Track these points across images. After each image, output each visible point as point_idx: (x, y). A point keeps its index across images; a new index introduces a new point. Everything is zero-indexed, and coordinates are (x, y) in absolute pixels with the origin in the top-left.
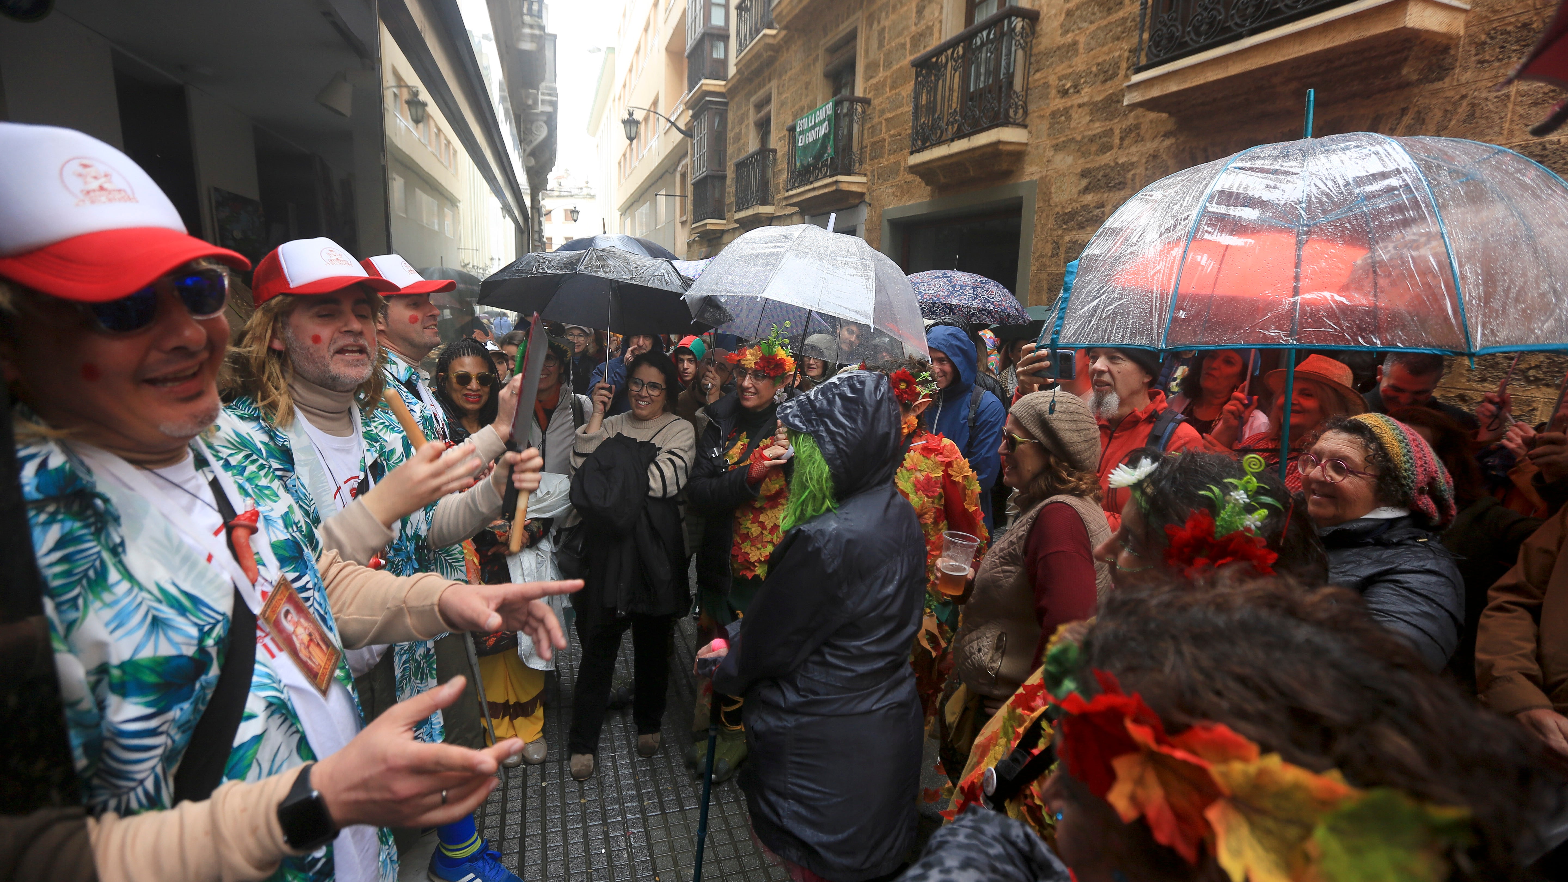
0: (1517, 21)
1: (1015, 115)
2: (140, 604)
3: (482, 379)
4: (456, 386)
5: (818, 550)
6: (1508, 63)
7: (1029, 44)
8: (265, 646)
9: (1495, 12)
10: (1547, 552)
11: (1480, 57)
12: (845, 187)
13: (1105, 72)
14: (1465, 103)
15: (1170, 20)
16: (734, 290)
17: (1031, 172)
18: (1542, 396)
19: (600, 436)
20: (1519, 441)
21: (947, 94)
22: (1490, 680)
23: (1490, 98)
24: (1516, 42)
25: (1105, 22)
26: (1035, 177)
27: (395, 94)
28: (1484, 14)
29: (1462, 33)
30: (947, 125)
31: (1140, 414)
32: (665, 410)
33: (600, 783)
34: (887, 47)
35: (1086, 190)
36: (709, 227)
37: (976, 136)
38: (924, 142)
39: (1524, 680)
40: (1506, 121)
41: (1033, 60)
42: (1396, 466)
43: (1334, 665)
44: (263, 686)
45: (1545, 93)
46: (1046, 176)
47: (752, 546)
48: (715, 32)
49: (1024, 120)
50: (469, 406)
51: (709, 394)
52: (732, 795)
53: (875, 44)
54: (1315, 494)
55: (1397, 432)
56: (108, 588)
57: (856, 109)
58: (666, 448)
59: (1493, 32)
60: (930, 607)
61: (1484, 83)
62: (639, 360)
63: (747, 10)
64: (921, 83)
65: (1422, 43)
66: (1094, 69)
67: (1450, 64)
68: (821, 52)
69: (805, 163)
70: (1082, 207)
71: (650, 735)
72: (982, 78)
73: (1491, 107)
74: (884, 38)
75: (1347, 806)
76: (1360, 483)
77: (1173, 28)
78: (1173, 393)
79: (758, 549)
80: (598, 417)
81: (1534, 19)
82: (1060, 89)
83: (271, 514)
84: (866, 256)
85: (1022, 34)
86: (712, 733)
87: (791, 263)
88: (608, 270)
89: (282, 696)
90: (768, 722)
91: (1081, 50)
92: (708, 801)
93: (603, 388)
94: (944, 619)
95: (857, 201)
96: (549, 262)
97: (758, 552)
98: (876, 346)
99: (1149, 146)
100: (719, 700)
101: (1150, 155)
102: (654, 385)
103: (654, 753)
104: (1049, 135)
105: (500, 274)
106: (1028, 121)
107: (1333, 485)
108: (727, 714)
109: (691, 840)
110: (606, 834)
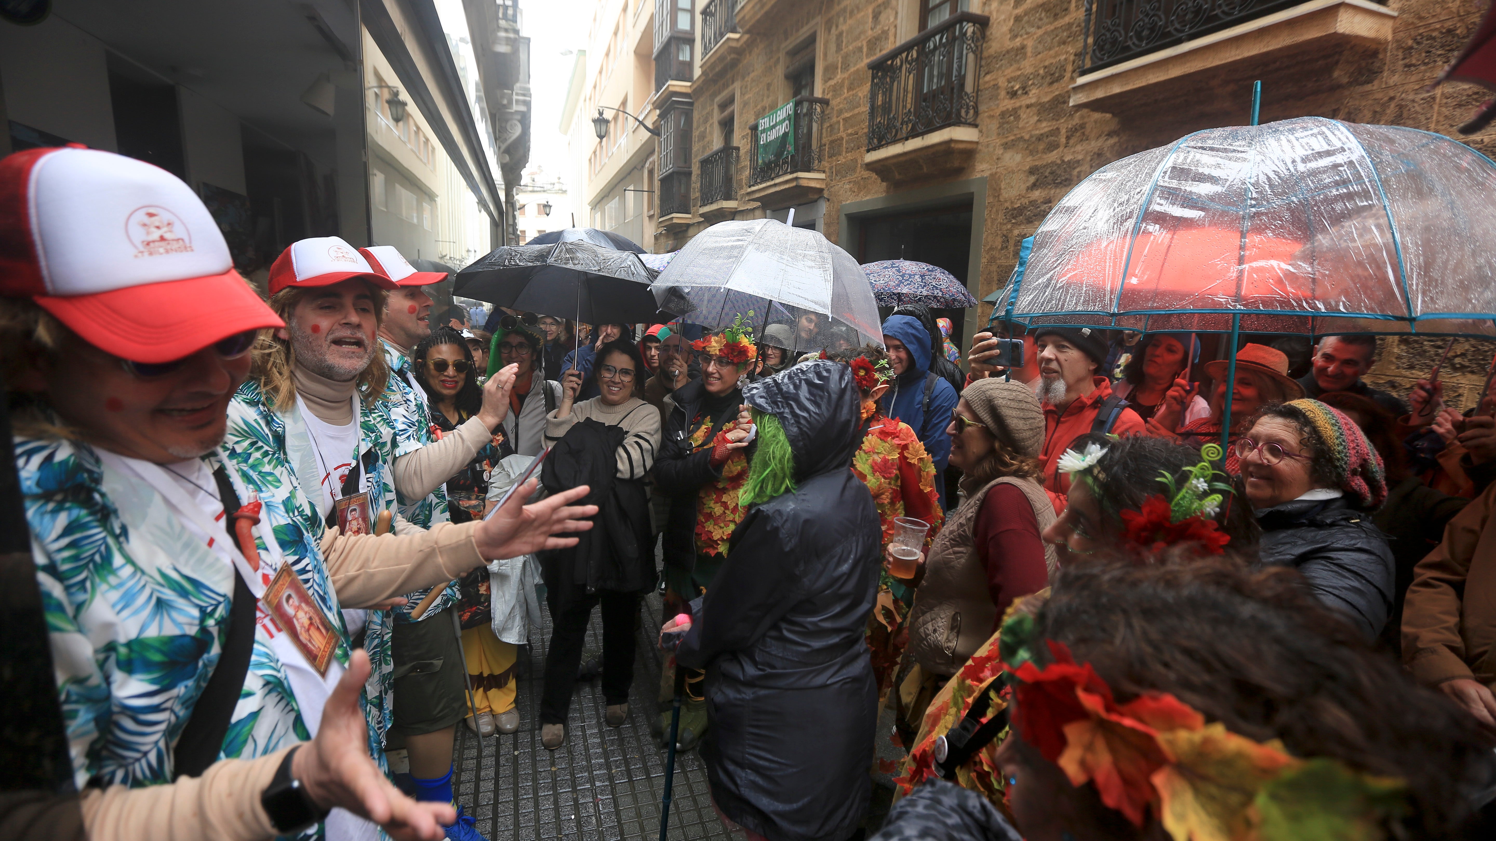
0: (1442, 27)
1: (967, 115)
2: (144, 586)
3: (459, 366)
4: (433, 372)
5: (776, 529)
6: (1434, 67)
7: (980, 48)
8: (264, 626)
9: (1421, 18)
10: (1471, 531)
11: (1407, 61)
12: (804, 183)
13: (1052, 74)
14: (1393, 105)
15: (1114, 25)
16: (698, 281)
17: (982, 169)
18: (1467, 382)
19: (570, 420)
20: (1449, 426)
21: (902, 95)
22: (1416, 652)
23: (1417, 100)
24: (1441, 47)
25: (1052, 27)
26: (986, 174)
27: (376, 94)
28: (1410, 20)
29: (1390, 38)
30: (902, 124)
31: (1085, 400)
32: (632, 395)
33: (570, 752)
34: (845, 50)
35: (1034, 186)
36: (675, 221)
37: (930, 135)
38: (880, 140)
39: (1447, 652)
40: (1432, 122)
41: (983, 63)
42: (1329, 448)
43: (1278, 640)
44: (260, 665)
45: (1468, 96)
46: (996, 173)
47: (715, 525)
48: (681, 35)
49: (975, 120)
50: (446, 392)
51: (677, 381)
52: (696, 763)
53: (833, 47)
54: (1252, 477)
55: (1330, 416)
56: (114, 572)
57: (816, 109)
58: (633, 431)
59: (1419, 37)
60: (886, 584)
61: (1411, 86)
62: (608, 348)
63: (712, 15)
64: (877, 84)
65: (1352, 48)
66: (1041, 72)
67: (1379, 67)
68: (782, 55)
69: (767, 161)
70: (1030, 202)
71: (618, 706)
72: (935, 80)
73: (1418, 109)
74: (842, 42)
75: (1287, 774)
76: (1296, 465)
77: (1116, 33)
78: (1117, 379)
79: (721, 528)
80: (567, 403)
81: (1458, 25)
82: (1009, 90)
83: (272, 499)
84: (824, 249)
85: (972, 38)
86: (676, 704)
87: (752, 256)
88: (577, 262)
89: (279, 675)
90: (728, 694)
91: (1029, 54)
92: (672, 769)
93: (572, 375)
94: (899, 596)
95: (816, 197)
96: (521, 255)
97: (721, 531)
98: (833, 334)
99: (1094, 145)
100: (682, 673)
101: (1095, 153)
102: (625, 372)
103: (622, 723)
104: (999, 134)
105: (474, 267)
106: (978, 121)
107: (1269, 467)
108: (691, 686)
109: (657, 806)
110: (576, 800)
